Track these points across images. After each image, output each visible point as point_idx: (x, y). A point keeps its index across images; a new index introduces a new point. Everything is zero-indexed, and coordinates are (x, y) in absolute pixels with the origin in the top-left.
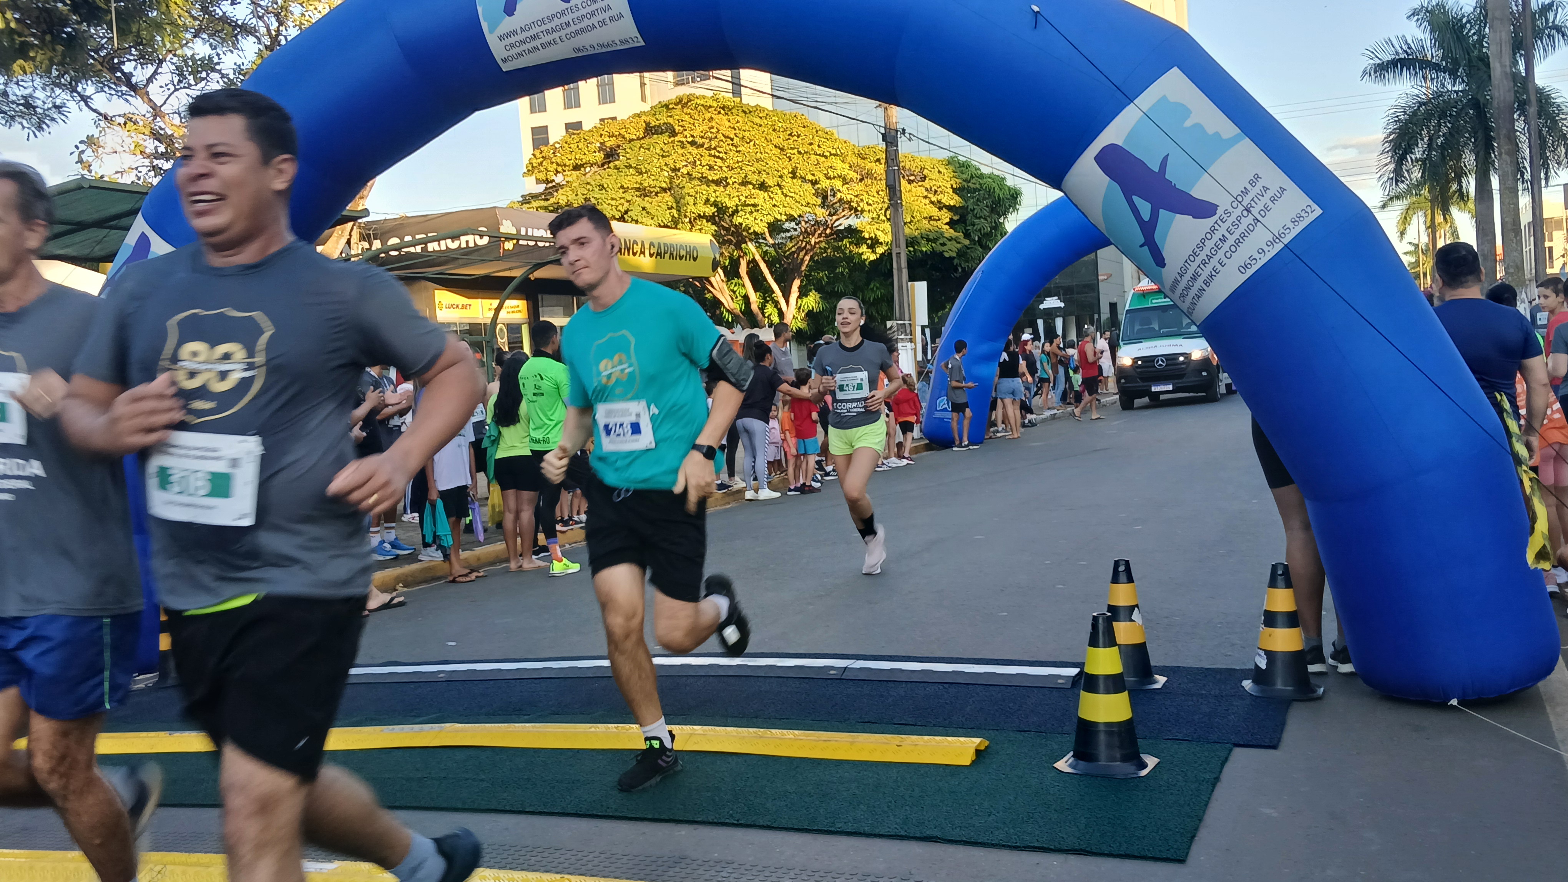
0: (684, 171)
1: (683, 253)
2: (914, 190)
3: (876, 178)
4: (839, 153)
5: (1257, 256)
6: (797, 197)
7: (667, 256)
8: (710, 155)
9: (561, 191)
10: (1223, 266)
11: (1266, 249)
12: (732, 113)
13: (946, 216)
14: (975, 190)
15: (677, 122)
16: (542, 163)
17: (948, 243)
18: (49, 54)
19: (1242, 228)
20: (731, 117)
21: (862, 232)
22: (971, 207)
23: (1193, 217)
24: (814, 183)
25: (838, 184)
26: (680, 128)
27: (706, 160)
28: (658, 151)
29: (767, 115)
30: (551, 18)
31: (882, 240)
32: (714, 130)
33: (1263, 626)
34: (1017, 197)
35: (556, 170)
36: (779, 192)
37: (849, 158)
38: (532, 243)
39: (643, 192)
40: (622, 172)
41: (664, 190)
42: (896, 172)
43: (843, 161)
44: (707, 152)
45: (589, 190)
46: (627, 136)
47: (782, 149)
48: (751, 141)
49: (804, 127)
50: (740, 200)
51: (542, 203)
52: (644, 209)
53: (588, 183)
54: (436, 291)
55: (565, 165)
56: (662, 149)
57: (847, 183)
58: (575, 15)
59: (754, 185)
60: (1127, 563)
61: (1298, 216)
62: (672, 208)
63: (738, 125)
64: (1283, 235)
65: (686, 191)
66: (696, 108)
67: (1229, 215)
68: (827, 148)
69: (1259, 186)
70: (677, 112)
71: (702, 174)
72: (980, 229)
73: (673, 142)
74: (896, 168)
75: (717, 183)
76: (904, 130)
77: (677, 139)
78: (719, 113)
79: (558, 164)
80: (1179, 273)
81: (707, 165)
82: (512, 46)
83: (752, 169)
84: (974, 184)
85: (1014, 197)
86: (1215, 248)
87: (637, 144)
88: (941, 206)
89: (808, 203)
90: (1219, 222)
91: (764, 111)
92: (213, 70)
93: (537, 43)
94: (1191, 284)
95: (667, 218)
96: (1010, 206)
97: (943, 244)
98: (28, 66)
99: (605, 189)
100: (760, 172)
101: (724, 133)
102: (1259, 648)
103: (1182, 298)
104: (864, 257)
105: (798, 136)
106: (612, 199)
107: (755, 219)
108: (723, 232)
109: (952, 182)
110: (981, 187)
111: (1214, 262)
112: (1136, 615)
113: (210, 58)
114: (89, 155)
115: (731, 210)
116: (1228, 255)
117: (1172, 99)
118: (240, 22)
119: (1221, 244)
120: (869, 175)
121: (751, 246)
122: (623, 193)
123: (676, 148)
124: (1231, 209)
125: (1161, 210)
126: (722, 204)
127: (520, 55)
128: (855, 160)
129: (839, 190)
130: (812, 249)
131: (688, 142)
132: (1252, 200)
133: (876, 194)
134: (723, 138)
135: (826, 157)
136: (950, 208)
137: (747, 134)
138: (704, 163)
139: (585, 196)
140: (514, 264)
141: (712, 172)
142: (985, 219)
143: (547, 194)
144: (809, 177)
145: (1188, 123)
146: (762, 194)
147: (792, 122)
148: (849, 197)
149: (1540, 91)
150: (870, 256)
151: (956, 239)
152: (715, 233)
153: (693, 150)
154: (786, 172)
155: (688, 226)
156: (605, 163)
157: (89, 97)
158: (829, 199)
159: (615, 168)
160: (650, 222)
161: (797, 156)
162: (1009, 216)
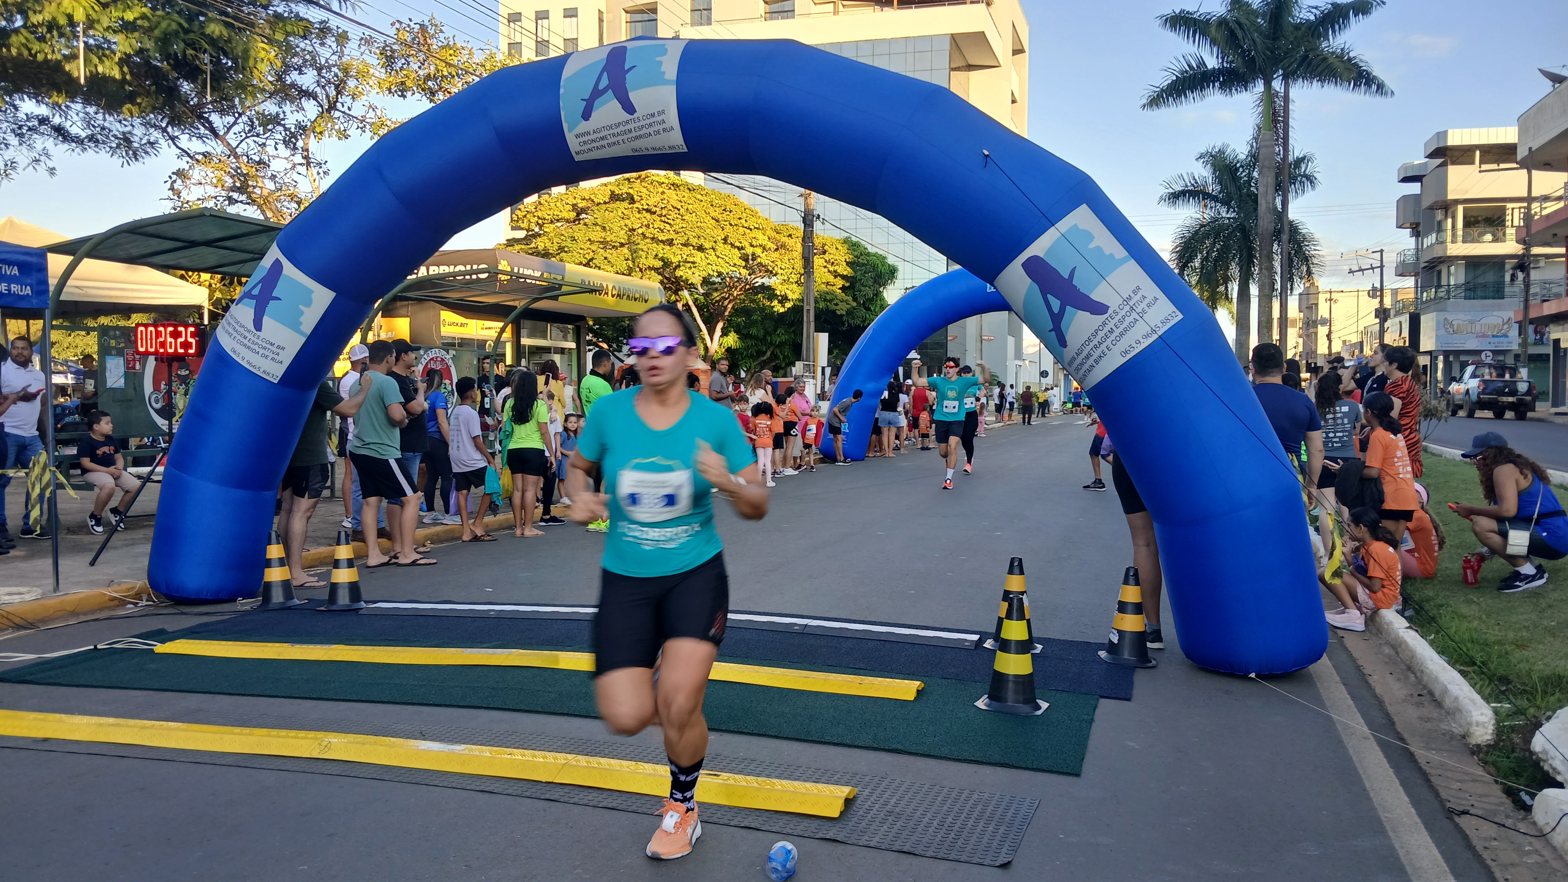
0: (640, 231)
1: (637, 296)
3: (788, 249)
4: (761, 227)
6: (727, 259)
7: (625, 297)
8: (661, 221)
9: (538, 239)
12: (679, 188)
13: (840, 283)
14: (863, 264)
15: (636, 192)
16: (525, 216)
17: (840, 304)
18: (152, 102)
20: (678, 192)
21: (774, 290)
22: (858, 277)
24: (740, 249)
25: (758, 251)
26: (638, 197)
27: (658, 224)
29: (707, 192)
31: (790, 297)
32: (665, 202)
34: (895, 273)
35: (538, 223)
36: (713, 254)
37: (767, 232)
38: (522, 280)
39: (604, 244)
40: (589, 228)
41: (622, 245)
42: (810, 246)
43: (763, 234)
44: (658, 218)
45: (562, 240)
46: (595, 200)
47: (717, 221)
48: (693, 212)
49: (735, 204)
50: (682, 258)
51: (523, 247)
52: (606, 258)
53: (562, 235)
54: (442, 312)
55: (545, 219)
56: (623, 213)
57: (766, 251)
59: (694, 247)
62: (627, 259)
63: (684, 198)
65: (639, 246)
66: (652, 183)
68: (752, 223)
70: (639, 185)
71: (654, 234)
73: (632, 208)
74: (810, 243)
75: (665, 242)
77: (635, 206)
78: (670, 188)
79: (538, 218)
81: (658, 228)
83: (693, 234)
84: (864, 260)
87: (604, 207)
89: (734, 264)
92: (279, 124)
95: (623, 266)
96: (888, 279)
97: (837, 304)
98: (135, 110)
99: (575, 240)
100: (699, 237)
101: (671, 203)
104: (775, 309)
105: (731, 212)
106: (581, 249)
107: (692, 273)
108: (665, 281)
109: (846, 257)
110: (868, 263)
113: (278, 114)
114: (178, 185)
115: (674, 265)
118: (304, 88)
120: (783, 246)
121: (685, 293)
122: (591, 245)
123: (634, 212)
126: (668, 259)
128: (770, 233)
129: (759, 256)
130: (734, 300)
131: (644, 209)
133: (787, 261)
134: (671, 208)
135: (751, 230)
136: (843, 277)
137: (690, 207)
138: (656, 226)
139: (559, 246)
141: (661, 234)
142: (869, 287)
143: (527, 239)
144: (737, 244)
146: (700, 254)
147: (726, 200)
148: (767, 262)
149: (1291, 223)
150: (779, 309)
151: (847, 302)
152: (661, 282)
153: (648, 215)
154: (719, 238)
155: (640, 274)
156: (577, 220)
157: (177, 137)
158: (751, 262)
159: (585, 224)
160: (610, 269)
161: (728, 227)
162: (887, 286)
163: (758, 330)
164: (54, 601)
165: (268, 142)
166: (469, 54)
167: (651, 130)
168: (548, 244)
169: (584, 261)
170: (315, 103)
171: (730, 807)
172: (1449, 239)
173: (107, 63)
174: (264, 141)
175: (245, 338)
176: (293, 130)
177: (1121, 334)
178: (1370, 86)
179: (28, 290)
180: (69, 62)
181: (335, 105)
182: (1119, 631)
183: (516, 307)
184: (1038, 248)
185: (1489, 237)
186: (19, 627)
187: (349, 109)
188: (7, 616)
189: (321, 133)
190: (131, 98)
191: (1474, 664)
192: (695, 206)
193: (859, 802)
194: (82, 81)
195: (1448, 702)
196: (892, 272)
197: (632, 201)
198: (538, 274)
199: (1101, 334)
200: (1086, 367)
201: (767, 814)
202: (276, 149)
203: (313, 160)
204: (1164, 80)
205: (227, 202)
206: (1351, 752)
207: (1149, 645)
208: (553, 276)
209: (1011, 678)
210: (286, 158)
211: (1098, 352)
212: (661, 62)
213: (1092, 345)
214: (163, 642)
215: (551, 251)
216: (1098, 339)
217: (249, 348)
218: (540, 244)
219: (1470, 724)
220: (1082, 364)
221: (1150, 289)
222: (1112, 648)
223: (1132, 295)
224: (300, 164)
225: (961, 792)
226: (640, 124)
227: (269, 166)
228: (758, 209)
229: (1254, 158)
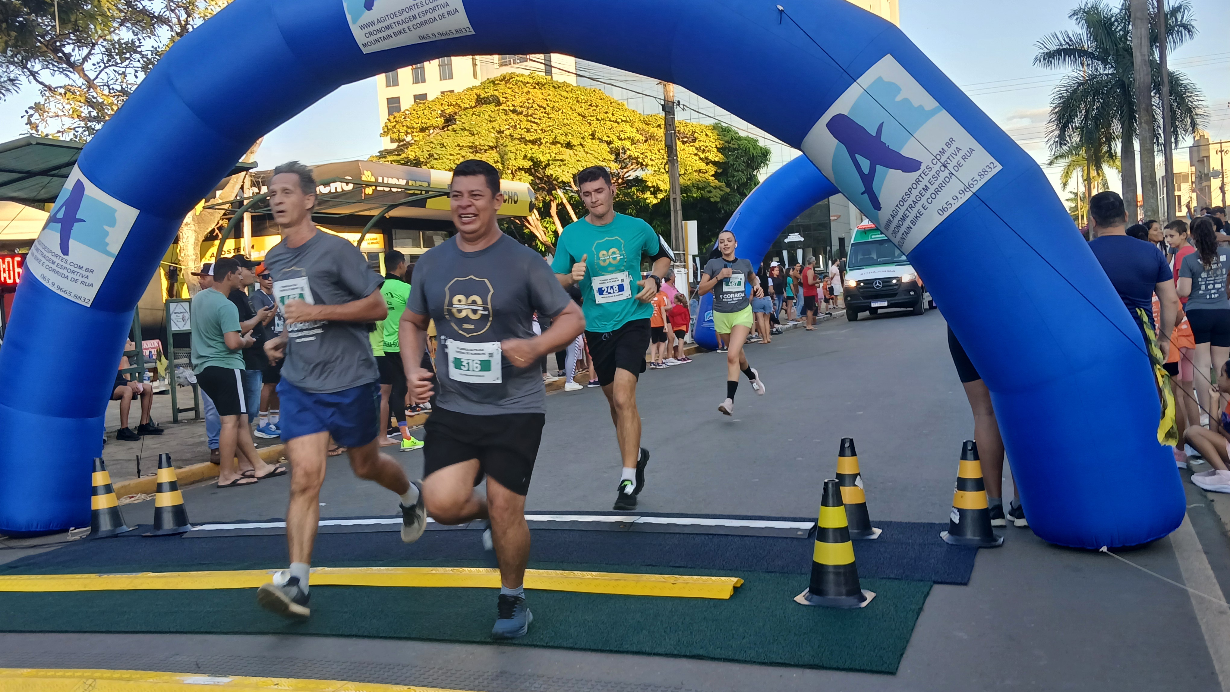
0: (507, 133)
2: (687, 149)
3: (657, 139)
4: (628, 120)
5: (952, 202)
6: (596, 154)
8: (527, 121)
9: (410, 148)
10: (925, 210)
11: (959, 196)
12: (545, 88)
13: (712, 169)
14: (735, 149)
15: (501, 95)
16: (394, 127)
17: (714, 191)
19: (940, 180)
20: (543, 91)
21: (646, 181)
22: (731, 162)
23: (903, 172)
24: (609, 143)
25: (627, 144)
26: (504, 99)
27: (525, 124)
28: (487, 117)
29: (572, 89)
30: (402, 12)
31: (662, 188)
32: (530, 101)
33: (956, 490)
34: (767, 155)
35: (406, 131)
36: (582, 150)
37: (636, 124)
38: (387, 189)
39: (475, 149)
40: (458, 133)
41: (492, 148)
42: (673, 134)
43: (631, 127)
44: (525, 118)
45: (432, 148)
46: (462, 105)
47: (584, 117)
48: (560, 110)
49: (601, 99)
50: (551, 156)
51: (396, 158)
53: (432, 142)
55: (413, 128)
56: (489, 116)
57: (635, 144)
58: (420, 10)
59: (562, 144)
60: (851, 441)
61: (984, 170)
63: (549, 97)
64: (972, 186)
65: (508, 148)
66: (516, 84)
67: (930, 169)
68: (619, 116)
69: (953, 147)
70: (502, 87)
71: (521, 135)
72: (738, 180)
73: (498, 110)
74: (673, 132)
75: (533, 142)
76: (679, 102)
77: (501, 107)
78: (535, 88)
79: (407, 127)
80: (891, 215)
81: (525, 128)
82: (371, 34)
83: (560, 131)
84: (734, 144)
85: (765, 155)
86: (920, 196)
87: (471, 111)
89: (605, 159)
90: (923, 175)
91: (569, 86)
92: (135, 52)
93: (390, 32)
94: (901, 224)
96: (762, 162)
97: (710, 192)
99: (445, 147)
100: (566, 135)
101: (539, 103)
102: (953, 507)
103: (894, 234)
104: (648, 201)
105: (597, 106)
106: (451, 155)
107: (563, 171)
108: (538, 181)
110: (739, 147)
111: (919, 206)
112: (858, 481)
114: (35, 119)
115: (544, 164)
116: (929, 201)
117: (886, 79)
118: (155, 14)
119: (924, 193)
120: (652, 137)
121: (560, 193)
122: (459, 150)
123: (500, 114)
124: (931, 165)
125: (877, 166)
126: (537, 159)
127: (377, 41)
128: (641, 125)
129: (628, 149)
131: (510, 110)
132: (948, 158)
133: (657, 153)
134: (537, 107)
135: (618, 123)
136: (715, 163)
137: (556, 104)
138: (522, 127)
139: (429, 153)
140: (373, 206)
141: (529, 134)
142: (743, 172)
143: (399, 151)
144: (605, 138)
145: (898, 98)
146: (568, 151)
147: (592, 95)
148: (636, 154)
149: (1171, 74)
150: (652, 200)
151: (720, 188)
152: (531, 182)
153: (515, 117)
154: (587, 134)
155: (510, 176)
156: (445, 126)
158: (621, 155)
159: (453, 130)
161: (595, 122)
162: (761, 170)
168: (419, 153)
175: (53, 263)
183: (372, 216)
197: (499, 103)
198: (403, 182)
208: (418, 183)
215: (422, 160)
218: (410, 153)
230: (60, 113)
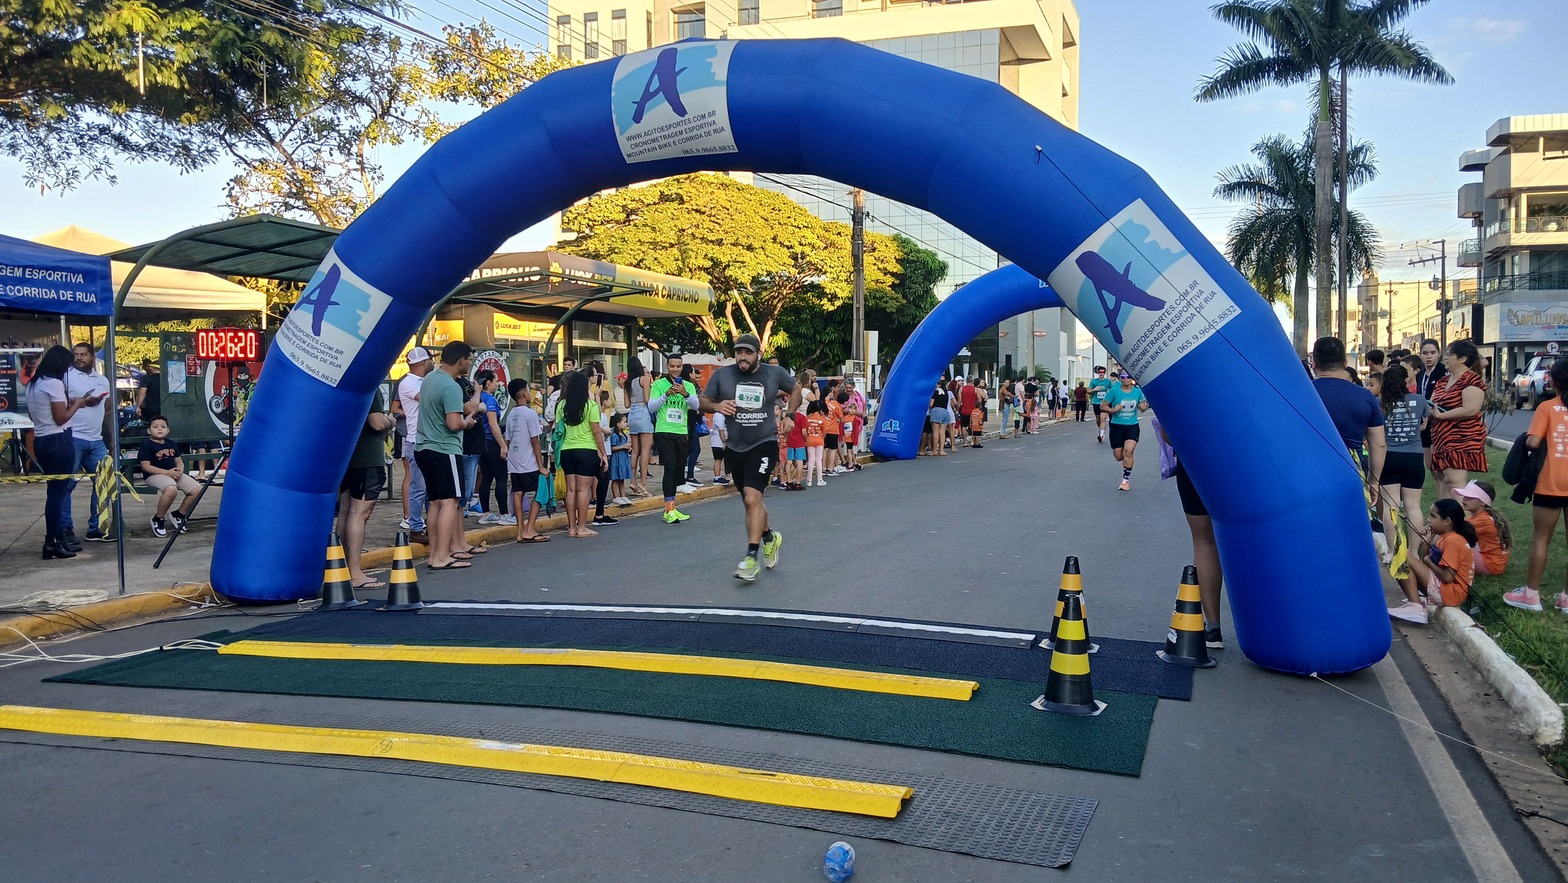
0: (690, 231)
1: (687, 296)
3: (844, 249)
4: (810, 226)
6: (776, 258)
7: (675, 297)
8: (710, 221)
9: (588, 241)
12: (728, 188)
13: (890, 280)
14: (913, 262)
15: (685, 192)
16: (576, 218)
17: (890, 302)
18: (210, 110)
20: (727, 192)
21: (824, 288)
22: (909, 274)
24: (788, 248)
25: (808, 250)
26: (687, 197)
27: (708, 224)
28: (669, 214)
29: (756, 191)
31: (839, 296)
32: (714, 202)
34: (946, 270)
35: (588, 224)
36: (763, 253)
37: (817, 230)
38: (573, 281)
39: (655, 245)
40: (639, 229)
41: (672, 245)
43: (812, 233)
44: (707, 218)
45: (612, 241)
46: (645, 201)
47: (766, 220)
48: (742, 212)
49: (784, 203)
50: (731, 257)
51: (574, 248)
52: (656, 259)
53: (613, 236)
54: (495, 314)
55: (595, 221)
56: (672, 213)
57: (815, 250)
59: (743, 247)
62: (677, 260)
65: (689, 247)
66: (701, 183)
68: (801, 222)
70: (688, 185)
71: (703, 235)
72: (915, 292)
73: (682, 208)
74: (860, 241)
75: (715, 242)
76: (868, 211)
77: (685, 206)
78: (719, 189)
79: (589, 219)
81: (708, 228)
83: (742, 233)
84: (913, 256)
87: (654, 208)
88: (886, 272)
89: (784, 263)
91: (753, 188)
92: (334, 130)
95: (673, 266)
96: (939, 276)
97: (886, 302)
98: (194, 118)
99: (625, 241)
100: (748, 237)
101: (720, 202)
104: (825, 308)
105: (780, 210)
106: (631, 250)
107: (742, 273)
108: (715, 281)
109: (896, 254)
110: (918, 259)
113: (332, 121)
114: (236, 191)
115: (724, 265)
118: (358, 94)
120: (832, 244)
121: (735, 293)
122: (641, 246)
123: (683, 213)
126: (717, 259)
128: (822, 232)
129: (808, 255)
130: (783, 299)
131: (693, 210)
133: (837, 260)
134: (721, 208)
135: (800, 228)
136: (893, 274)
137: (739, 206)
138: (705, 226)
139: (610, 247)
141: (711, 235)
142: (919, 285)
143: (578, 241)
144: (787, 243)
146: (749, 254)
148: (816, 260)
149: (1349, 214)
150: (829, 307)
151: (896, 299)
152: (711, 282)
153: (697, 215)
154: (768, 238)
155: (690, 275)
156: (627, 221)
157: (234, 144)
158: (800, 261)
159: (635, 225)
160: (660, 269)
161: (778, 226)
162: (937, 283)
163: (808, 329)
164: (120, 604)
165: (323, 148)
166: (520, 58)
167: (702, 131)
168: (599, 246)
169: (635, 262)
170: (370, 109)
171: (787, 807)
172: (1513, 228)
173: (166, 72)
174: (319, 147)
175: (304, 342)
176: (347, 136)
177: (1178, 330)
178: (1430, 74)
179: (92, 298)
180: (129, 72)
181: (388, 110)
182: (1177, 631)
183: (567, 309)
184: (1094, 243)
185: (1553, 226)
186: (86, 629)
187: (403, 114)
188: (75, 618)
189: (375, 138)
190: (189, 107)
191: (1542, 662)
192: (744, 206)
193: (916, 803)
194: (142, 91)
195: (1516, 702)
196: (942, 269)
197: (682, 201)
198: (589, 276)
199: (1157, 330)
200: (1142, 363)
201: (823, 814)
202: (331, 155)
203: (367, 166)
204: (1218, 70)
205: (283, 208)
206: (1416, 752)
207: (1209, 644)
208: (604, 277)
209: (1068, 679)
210: (341, 164)
211: (1155, 348)
212: (711, 64)
213: (1148, 340)
214: (227, 643)
215: (602, 253)
216: (1155, 334)
217: (308, 352)
218: (591, 245)
219: (1538, 724)
220: (1138, 360)
221: (1208, 284)
222: (1170, 648)
223: (1189, 290)
224: (355, 170)
225: (1019, 792)
226: (690, 126)
227: (324, 172)
228: (807, 207)
229: (1311, 148)
230: (261, 188)
